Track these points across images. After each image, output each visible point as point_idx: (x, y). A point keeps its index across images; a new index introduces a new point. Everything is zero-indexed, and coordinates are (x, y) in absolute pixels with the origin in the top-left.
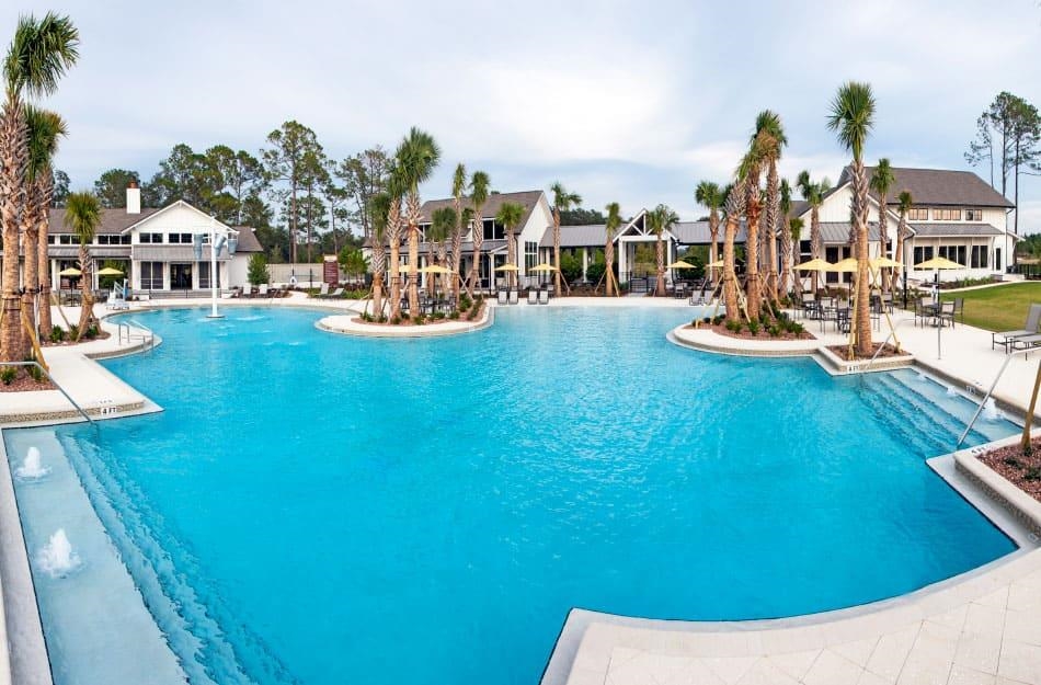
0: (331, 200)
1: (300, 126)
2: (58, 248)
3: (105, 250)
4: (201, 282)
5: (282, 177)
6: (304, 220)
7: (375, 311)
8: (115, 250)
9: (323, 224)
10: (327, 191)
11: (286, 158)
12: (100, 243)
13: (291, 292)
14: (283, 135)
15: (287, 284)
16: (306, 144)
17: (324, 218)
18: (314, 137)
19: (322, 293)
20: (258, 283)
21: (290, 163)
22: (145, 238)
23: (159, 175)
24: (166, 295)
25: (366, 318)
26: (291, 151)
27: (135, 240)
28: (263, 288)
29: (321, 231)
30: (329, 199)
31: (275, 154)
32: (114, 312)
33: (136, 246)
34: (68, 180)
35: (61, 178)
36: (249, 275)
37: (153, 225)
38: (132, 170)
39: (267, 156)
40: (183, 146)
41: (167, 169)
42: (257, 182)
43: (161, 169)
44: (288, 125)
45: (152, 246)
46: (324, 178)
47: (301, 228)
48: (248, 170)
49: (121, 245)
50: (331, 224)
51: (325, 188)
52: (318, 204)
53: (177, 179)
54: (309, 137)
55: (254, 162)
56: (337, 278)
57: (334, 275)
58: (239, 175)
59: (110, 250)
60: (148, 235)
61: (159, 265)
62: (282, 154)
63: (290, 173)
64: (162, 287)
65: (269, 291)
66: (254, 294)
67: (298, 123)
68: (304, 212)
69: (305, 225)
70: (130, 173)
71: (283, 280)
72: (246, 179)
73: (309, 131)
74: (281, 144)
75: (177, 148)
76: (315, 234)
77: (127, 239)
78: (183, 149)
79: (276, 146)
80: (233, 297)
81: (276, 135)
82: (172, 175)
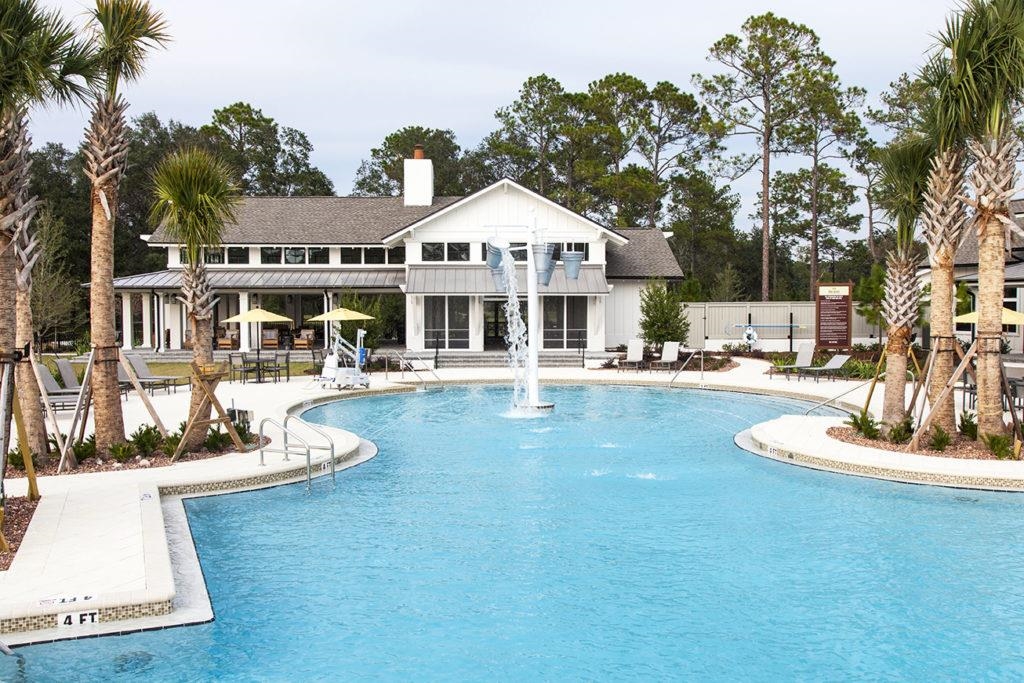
0: (866, 172)
1: (784, 22)
2: (256, 271)
3: (354, 275)
4: (546, 335)
5: (739, 128)
6: (805, 215)
7: (888, 411)
8: (373, 276)
9: (852, 223)
10: (858, 155)
11: (749, 90)
12: (343, 261)
13: (735, 359)
14: (745, 44)
15: (735, 344)
16: (794, 56)
17: (852, 210)
18: (815, 40)
19: (799, 363)
20: (661, 339)
21: (760, 101)
22: (432, 252)
23: (498, 134)
24: (472, 361)
25: (864, 429)
26: (762, 76)
27: (414, 254)
28: (671, 351)
29: (843, 236)
30: (861, 169)
31: (727, 83)
32: (337, 393)
33: (413, 267)
34: (307, 146)
35: (292, 141)
36: (644, 325)
37: (448, 228)
38: (443, 128)
39: (709, 88)
40: (544, 78)
41: (511, 125)
42: (695, 144)
43: (499, 125)
44: (755, 23)
45: (446, 267)
46: (847, 128)
47: (800, 230)
48: (674, 120)
49: (387, 265)
50: (864, 224)
51: (852, 148)
52: (834, 180)
53: (533, 143)
54: (803, 44)
55: (686, 104)
56: (848, 333)
57: (842, 326)
58: (657, 130)
59: (364, 275)
60: (440, 246)
61: (461, 304)
62: (740, 81)
63: (757, 121)
64: (466, 345)
65: (682, 357)
66: (649, 361)
67: (778, 16)
68: (806, 199)
69: (807, 225)
70: (440, 134)
71: (727, 334)
72: (671, 139)
73: (803, 30)
74: (738, 62)
75: (531, 82)
76: (830, 244)
77: (398, 254)
78: (543, 84)
79: (731, 67)
80: (609, 366)
81: (729, 44)
82: (524, 136)
